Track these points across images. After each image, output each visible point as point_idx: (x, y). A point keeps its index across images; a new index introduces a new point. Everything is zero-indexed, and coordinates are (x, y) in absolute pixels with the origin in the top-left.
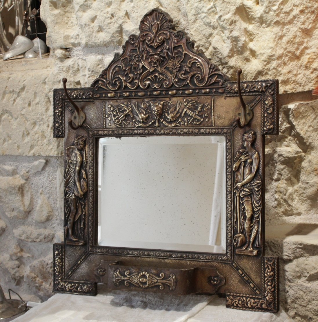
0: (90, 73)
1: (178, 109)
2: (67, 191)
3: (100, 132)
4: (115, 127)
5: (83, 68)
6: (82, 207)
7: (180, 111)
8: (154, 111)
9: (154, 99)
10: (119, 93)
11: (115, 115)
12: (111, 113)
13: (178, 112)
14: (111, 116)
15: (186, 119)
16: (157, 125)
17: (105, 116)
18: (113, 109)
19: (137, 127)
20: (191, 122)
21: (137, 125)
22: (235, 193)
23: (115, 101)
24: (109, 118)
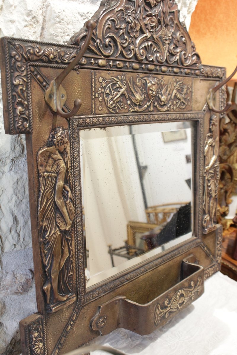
0: (28, 19)
1: (169, 89)
2: (45, 226)
3: (88, 121)
4: (107, 111)
5: (13, 7)
6: (68, 244)
7: (171, 92)
8: (152, 91)
9: (148, 75)
10: (111, 61)
11: (108, 93)
12: (103, 91)
13: (169, 94)
14: (102, 94)
15: (175, 102)
16: (152, 109)
17: (95, 95)
18: (105, 85)
19: (133, 112)
20: (178, 107)
21: (133, 108)
22: (204, 177)
23: (107, 72)
24: (100, 99)
